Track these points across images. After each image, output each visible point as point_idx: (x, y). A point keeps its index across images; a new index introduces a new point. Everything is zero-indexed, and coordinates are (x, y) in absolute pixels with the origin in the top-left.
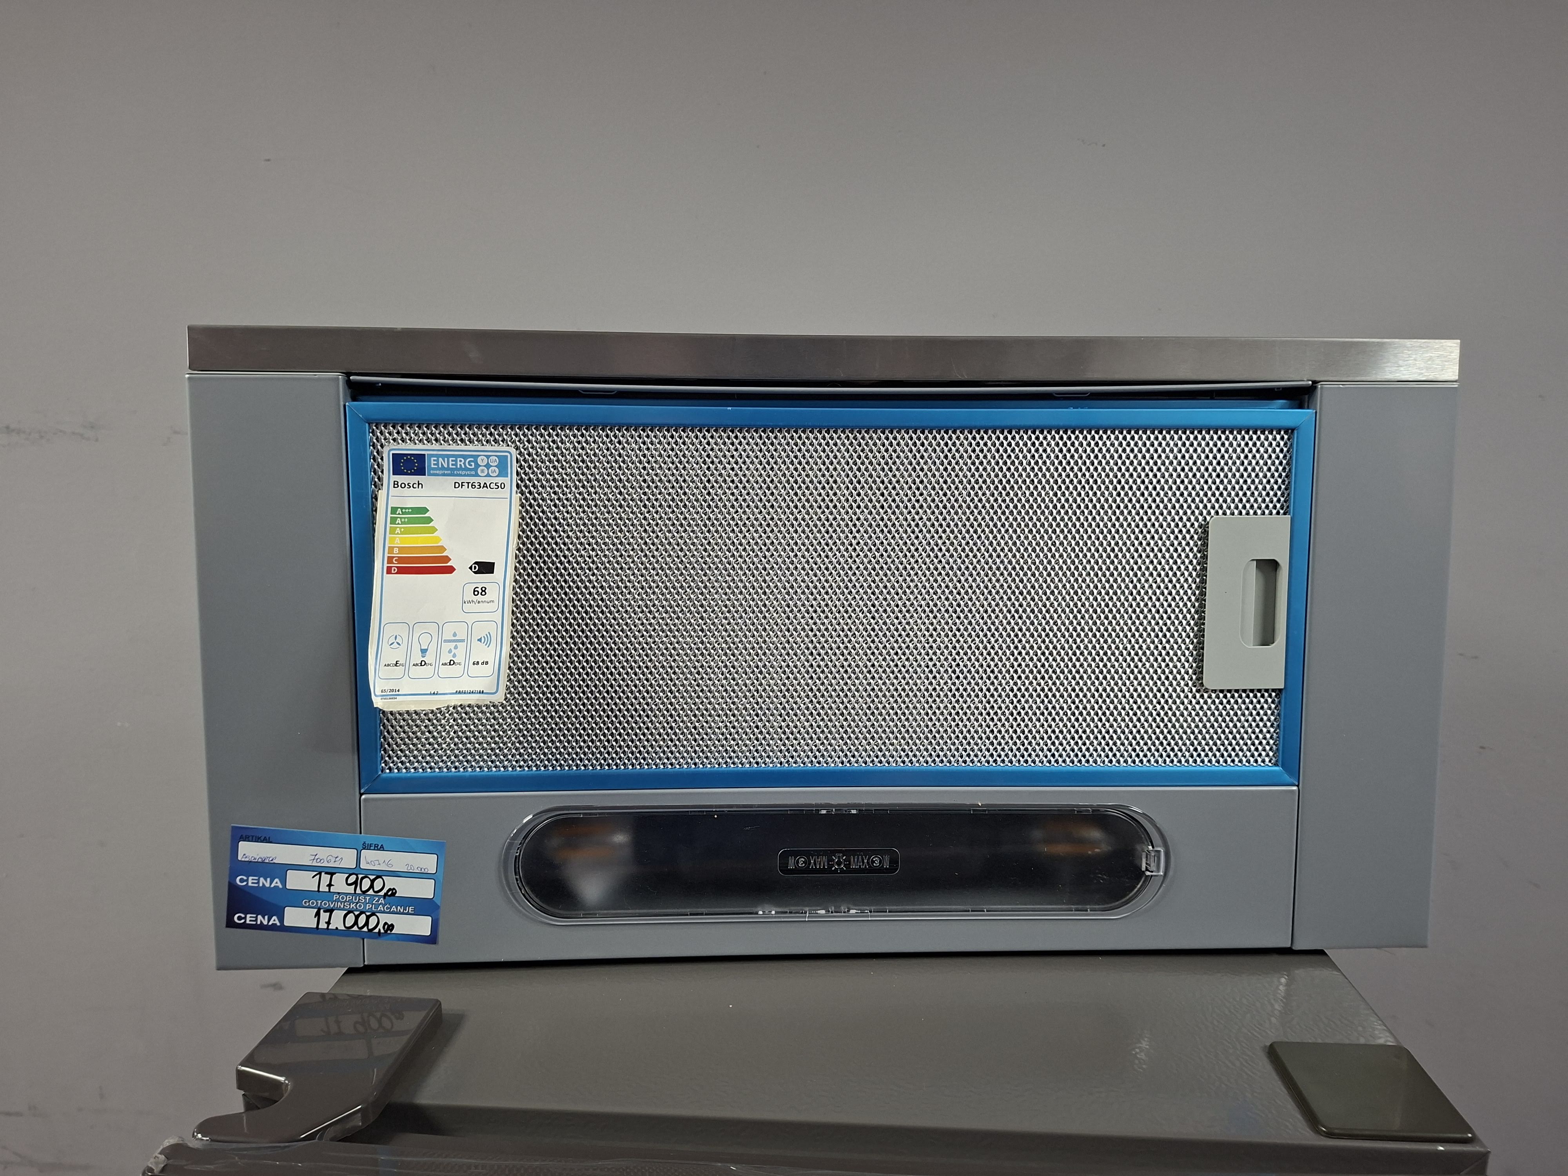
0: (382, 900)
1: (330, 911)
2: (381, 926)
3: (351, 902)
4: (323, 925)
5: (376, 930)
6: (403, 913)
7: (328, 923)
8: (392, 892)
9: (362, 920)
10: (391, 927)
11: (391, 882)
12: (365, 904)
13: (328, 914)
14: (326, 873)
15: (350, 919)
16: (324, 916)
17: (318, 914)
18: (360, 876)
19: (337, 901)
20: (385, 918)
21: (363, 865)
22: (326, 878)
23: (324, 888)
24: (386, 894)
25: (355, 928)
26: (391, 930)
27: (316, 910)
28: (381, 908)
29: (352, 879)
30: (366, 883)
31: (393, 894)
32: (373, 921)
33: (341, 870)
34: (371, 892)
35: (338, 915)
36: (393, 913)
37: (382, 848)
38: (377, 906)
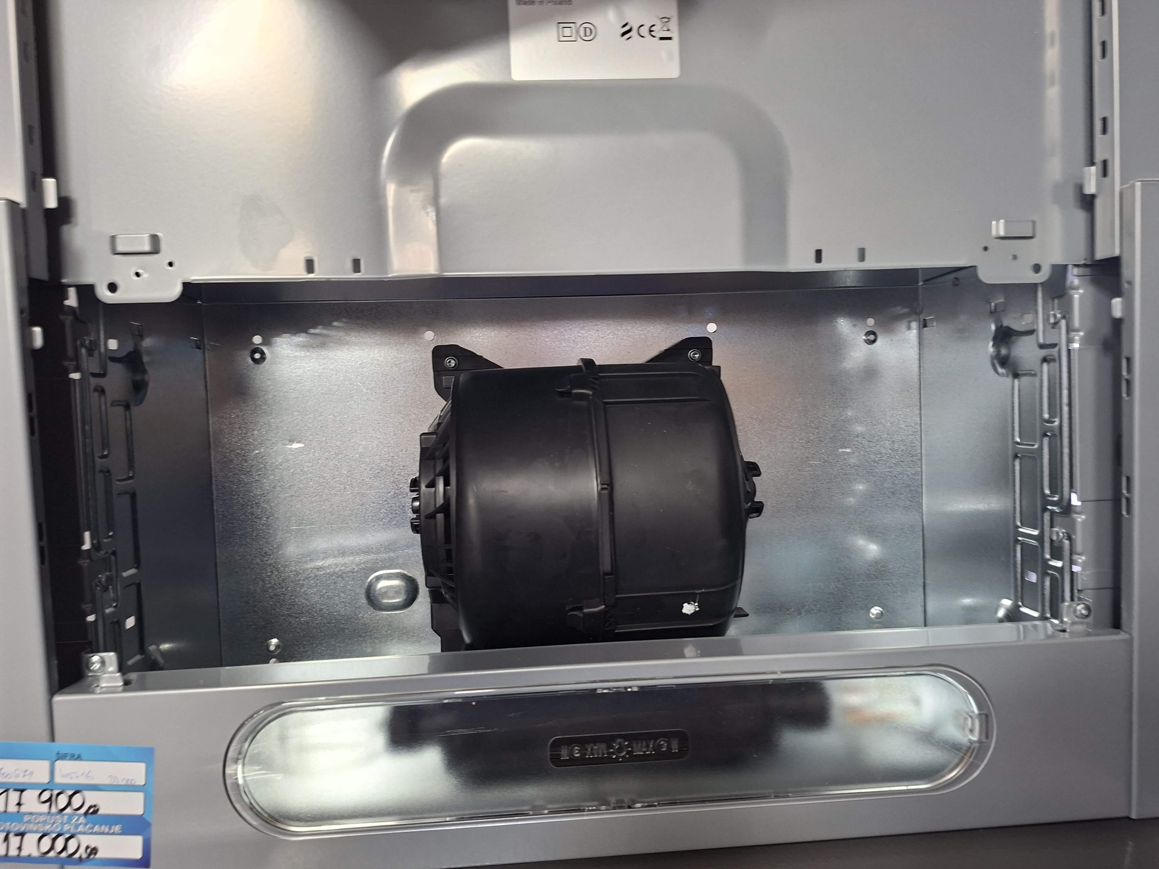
0: (82, 820)
1: (22, 834)
2: (82, 850)
3: (45, 822)
4: (13, 852)
5: (77, 856)
6: (108, 834)
7: (20, 848)
8: (94, 810)
9: (60, 844)
10: (94, 851)
11: (91, 798)
12: (62, 824)
13: (19, 838)
14: (16, 790)
15: (46, 843)
16: (15, 841)
17: (6, 839)
18: (56, 792)
19: (29, 822)
20: (86, 840)
21: (58, 779)
22: (14, 796)
23: (12, 808)
24: (86, 813)
25: (52, 854)
26: (95, 854)
27: (4, 834)
28: (80, 829)
29: (46, 796)
30: (63, 801)
31: (95, 812)
32: (72, 845)
33: (33, 786)
34: (68, 810)
35: (31, 839)
36: (96, 833)
37: (79, 758)
38: (77, 826)
